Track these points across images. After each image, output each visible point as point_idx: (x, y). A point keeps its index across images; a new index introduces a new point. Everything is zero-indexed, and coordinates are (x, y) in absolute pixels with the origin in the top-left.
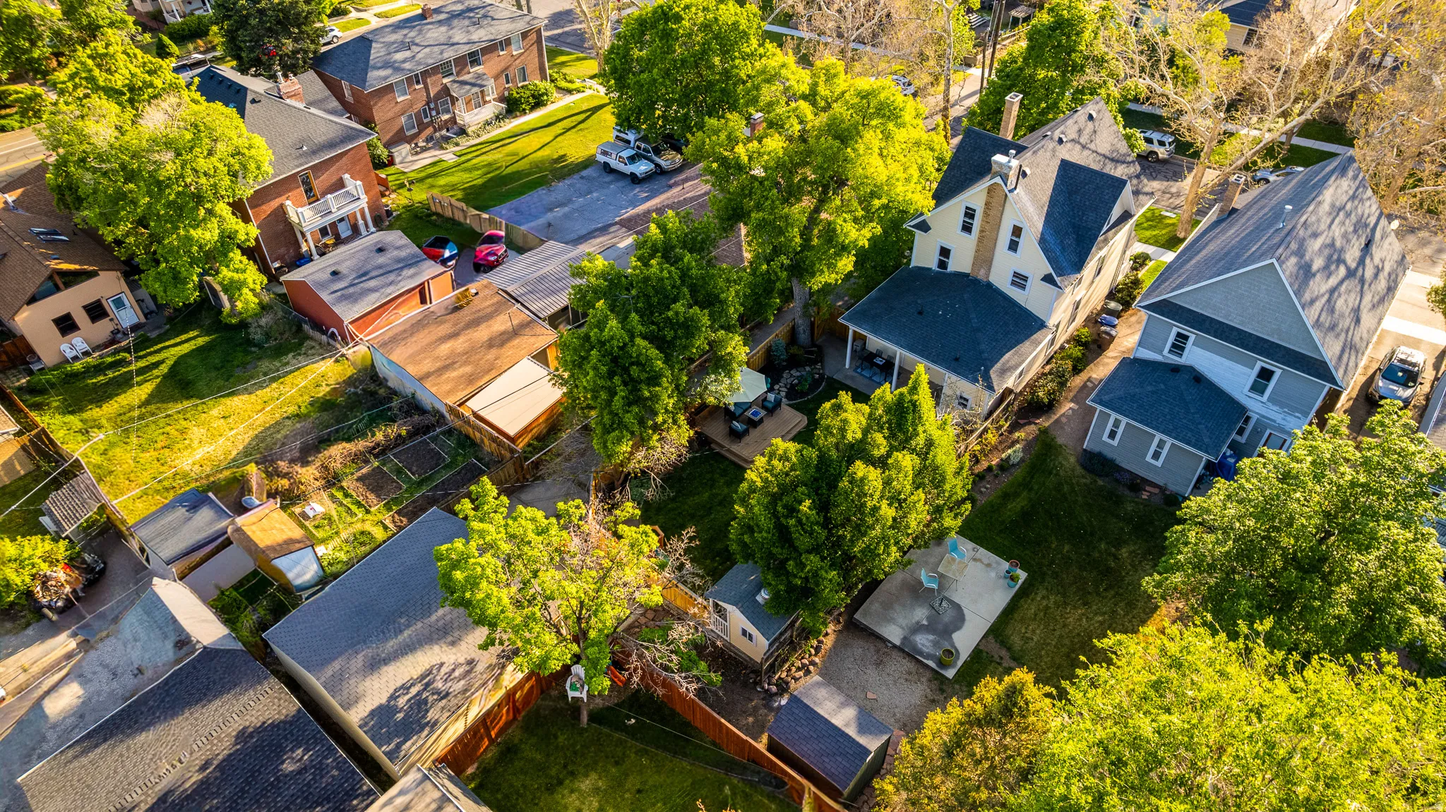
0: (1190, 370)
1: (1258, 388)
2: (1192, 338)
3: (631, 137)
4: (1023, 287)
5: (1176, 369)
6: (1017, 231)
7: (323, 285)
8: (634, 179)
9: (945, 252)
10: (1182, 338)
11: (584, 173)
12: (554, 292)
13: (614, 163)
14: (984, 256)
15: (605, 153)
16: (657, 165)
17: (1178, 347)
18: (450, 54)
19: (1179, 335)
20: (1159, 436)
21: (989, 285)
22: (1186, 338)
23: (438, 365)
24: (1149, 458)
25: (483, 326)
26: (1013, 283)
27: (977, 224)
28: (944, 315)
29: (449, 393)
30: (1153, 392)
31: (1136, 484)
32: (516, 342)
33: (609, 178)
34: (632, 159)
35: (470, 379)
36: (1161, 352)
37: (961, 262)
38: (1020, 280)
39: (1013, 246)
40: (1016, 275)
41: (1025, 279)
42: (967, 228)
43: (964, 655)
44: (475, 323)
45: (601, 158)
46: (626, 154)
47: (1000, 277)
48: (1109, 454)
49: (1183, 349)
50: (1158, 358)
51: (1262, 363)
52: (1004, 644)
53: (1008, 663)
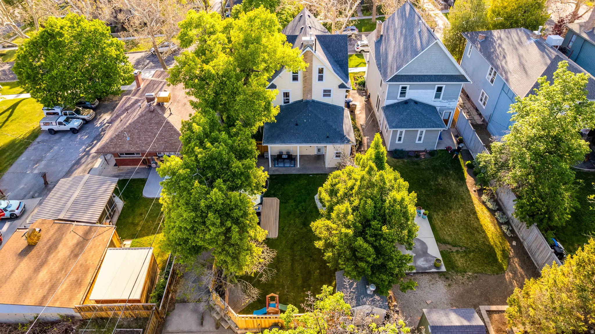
0: (410, 100)
1: (437, 96)
2: (408, 86)
3: (58, 110)
4: (329, 95)
5: (406, 102)
6: (321, 71)
8: (74, 131)
9: (286, 95)
10: (404, 88)
11: (38, 139)
12: (91, 205)
13: (56, 127)
14: (307, 88)
15: (46, 124)
16: (83, 119)
17: (403, 94)
19: (403, 88)
20: (420, 130)
21: (313, 101)
22: (405, 88)
23: (47, 287)
24: (417, 142)
25: (60, 246)
26: (324, 95)
27: (300, 76)
28: (307, 121)
29: (70, 300)
30: (408, 114)
31: (417, 154)
32: (90, 244)
33: (57, 136)
34: (67, 121)
35: (78, 283)
36: (396, 98)
37: (296, 96)
38: (327, 93)
39: (321, 78)
40: (325, 91)
41: (329, 91)
42: (295, 78)
43: (439, 256)
44: (52, 248)
45: (46, 128)
46: (62, 119)
47: (317, 96)
48: (399, 148)
49: (405, 93)
50: (395, 101)
51: (438, 84)
52: (445, 243)
53: (454, 249)
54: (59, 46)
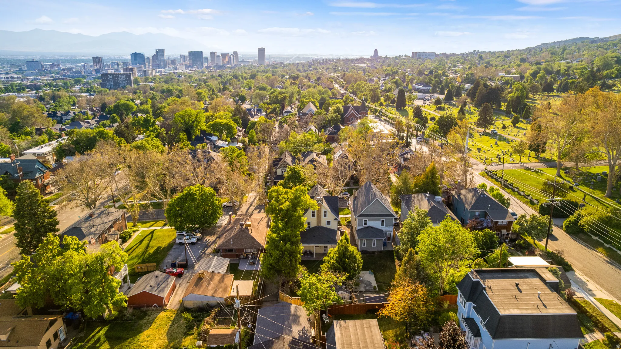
0: (369, 227)
1: (382, 225)
2: (367, 220)
4: (330, 224)
5: (367, 227)
6: (325, 212)
7: (150, 290)
8: (193, 244)
9: (309, 224)
10: (366, 221)
11: (174, 247)
12: (221, 268)
13: (184, 242)
14: (319, 220)
15: (178, 240)
16: (197, 238)
17: (365, 223)
18: (107, 226)
19: (365, 220)
20: (373, 239)
21: (322, 227)
22: (366, 220)
23: (213, 292)
24: (373, 246)
25: (214, 280)
26: (327, 224)
27: (316, 214)
28: (319, 235)
30: (368, 233)
31: (373, 252)
32: (226, 280)
34: (189, 239)
36: (362, 226)
37: (314, 224)
38: (329, 223)
39: (325, 216)
40: (327, 222)
41: (330, 222)
42: (313, 216)
43: (376, 285)
45: (177, 242)
47: (324, 224)
48: (365, 249)
49: (366, 223)
50: (362, 227)
51: (382, 219)
52: (380, 282)
53: (383, 284)
54: (194, 200)
